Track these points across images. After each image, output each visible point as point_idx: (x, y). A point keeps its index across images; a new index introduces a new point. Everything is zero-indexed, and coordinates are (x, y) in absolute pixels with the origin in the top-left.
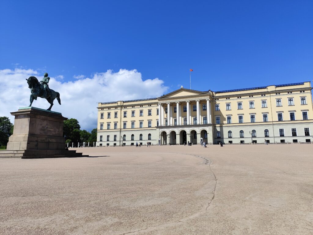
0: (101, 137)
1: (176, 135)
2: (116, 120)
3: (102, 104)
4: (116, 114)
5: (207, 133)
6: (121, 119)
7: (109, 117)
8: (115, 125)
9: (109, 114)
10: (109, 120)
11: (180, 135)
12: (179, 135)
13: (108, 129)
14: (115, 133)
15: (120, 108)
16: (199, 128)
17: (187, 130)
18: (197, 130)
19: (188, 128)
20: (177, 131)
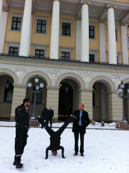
16: (119, 77)
17: (84, 78)
18: (113, 80)
19: (87, 72)
20: (50, 76)
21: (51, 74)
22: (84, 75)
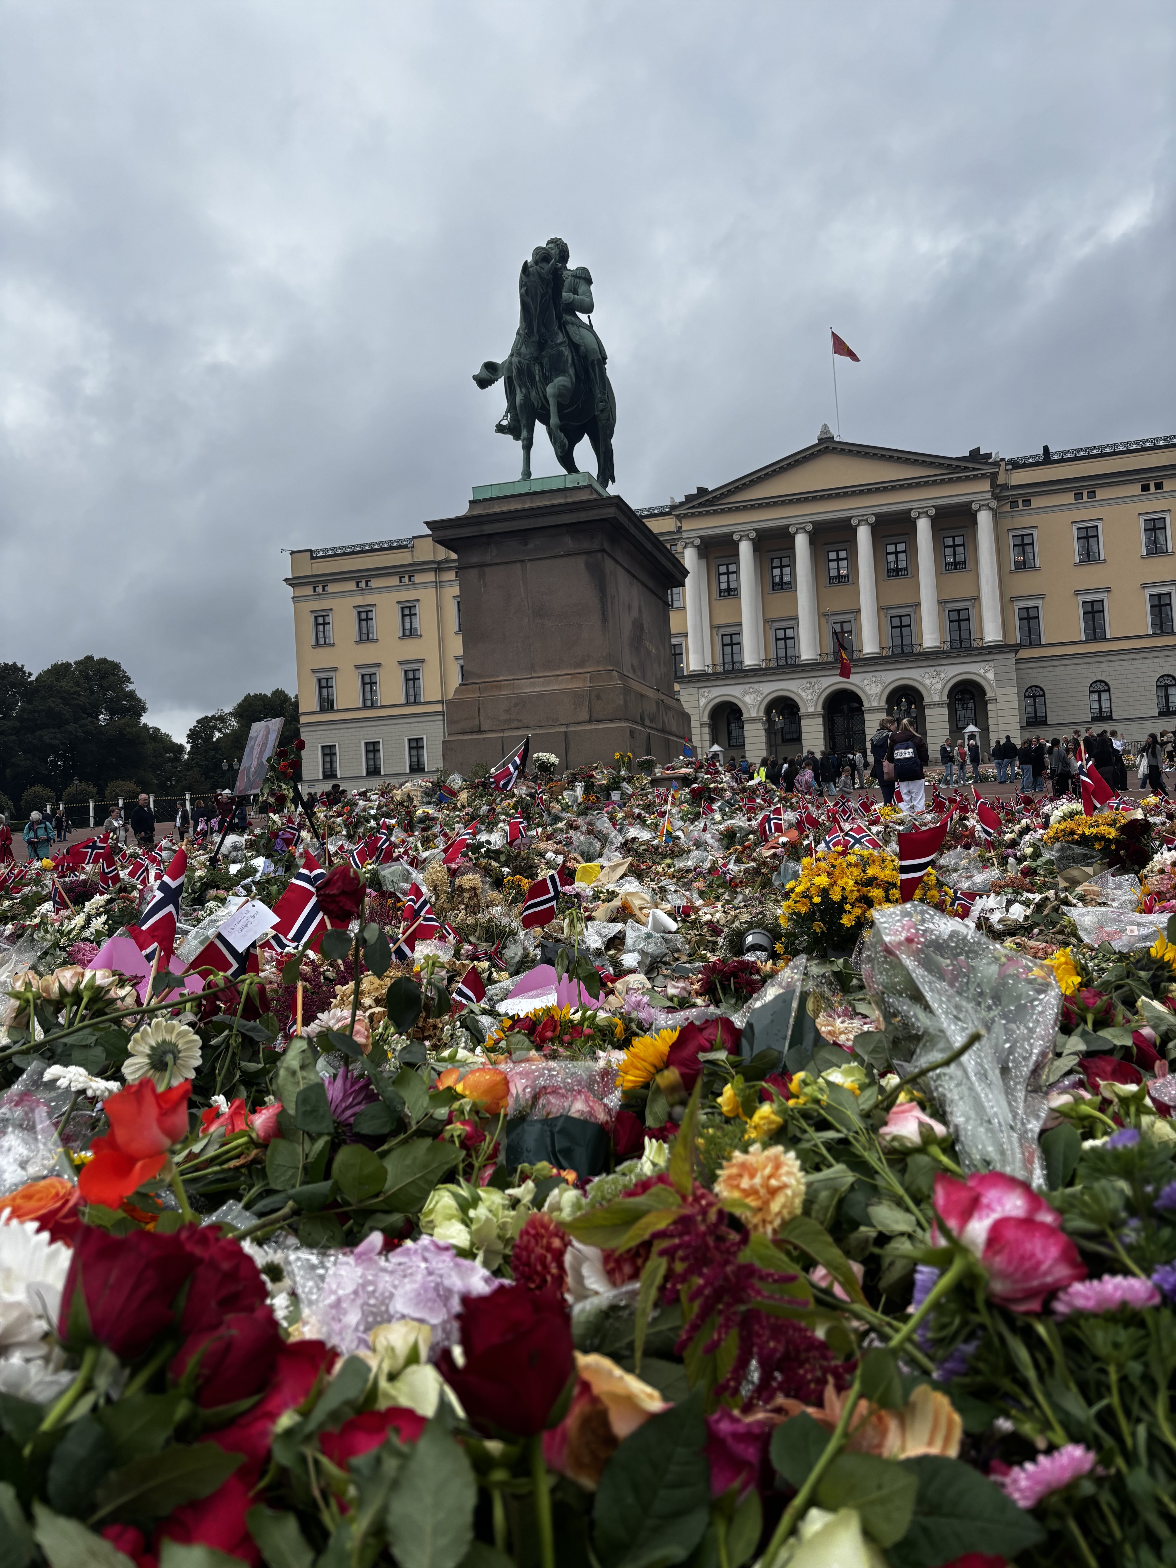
0: (329, 752)
1: (803, 722)
2: (411, 650)
3: (312, 558)
4: (408, 611)
5: (989, 694)
6: (441, 640)
7: (365, 637)
8: (412, 678)
9: (364, 616)
10: (367, 654)
11: (824, 717)
12: (820, 721)
13: (369, 703)
14: (416, 730)
15: (430, 577)
16: (938, 674)
17: (867, 688)
18: (928, 682)
19: (871, 674)
20: (803, 694)
21: (804, 690)
22: (866, 682)
